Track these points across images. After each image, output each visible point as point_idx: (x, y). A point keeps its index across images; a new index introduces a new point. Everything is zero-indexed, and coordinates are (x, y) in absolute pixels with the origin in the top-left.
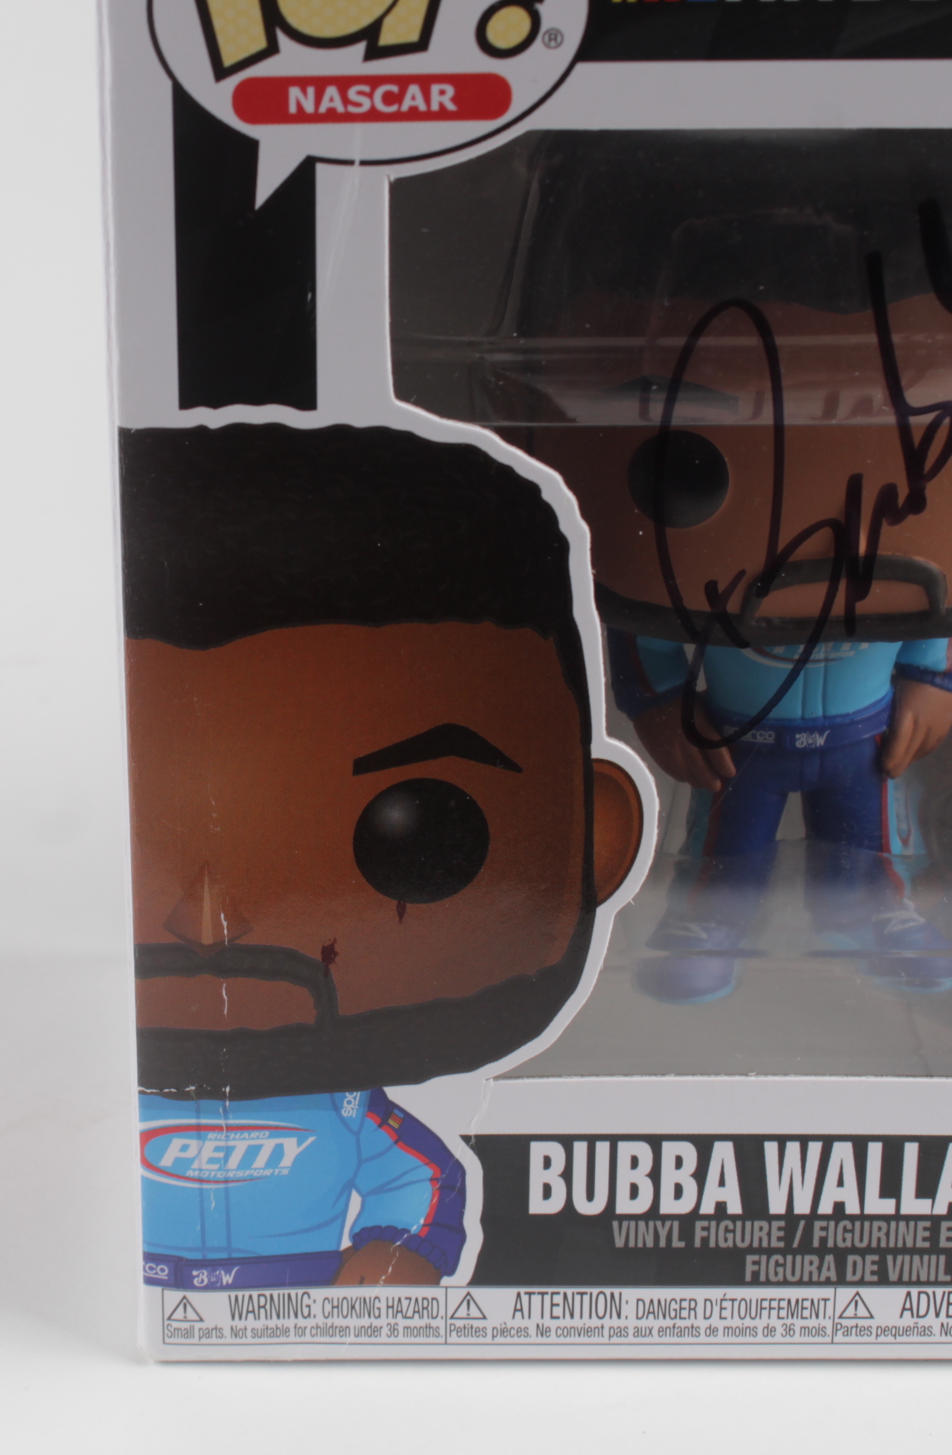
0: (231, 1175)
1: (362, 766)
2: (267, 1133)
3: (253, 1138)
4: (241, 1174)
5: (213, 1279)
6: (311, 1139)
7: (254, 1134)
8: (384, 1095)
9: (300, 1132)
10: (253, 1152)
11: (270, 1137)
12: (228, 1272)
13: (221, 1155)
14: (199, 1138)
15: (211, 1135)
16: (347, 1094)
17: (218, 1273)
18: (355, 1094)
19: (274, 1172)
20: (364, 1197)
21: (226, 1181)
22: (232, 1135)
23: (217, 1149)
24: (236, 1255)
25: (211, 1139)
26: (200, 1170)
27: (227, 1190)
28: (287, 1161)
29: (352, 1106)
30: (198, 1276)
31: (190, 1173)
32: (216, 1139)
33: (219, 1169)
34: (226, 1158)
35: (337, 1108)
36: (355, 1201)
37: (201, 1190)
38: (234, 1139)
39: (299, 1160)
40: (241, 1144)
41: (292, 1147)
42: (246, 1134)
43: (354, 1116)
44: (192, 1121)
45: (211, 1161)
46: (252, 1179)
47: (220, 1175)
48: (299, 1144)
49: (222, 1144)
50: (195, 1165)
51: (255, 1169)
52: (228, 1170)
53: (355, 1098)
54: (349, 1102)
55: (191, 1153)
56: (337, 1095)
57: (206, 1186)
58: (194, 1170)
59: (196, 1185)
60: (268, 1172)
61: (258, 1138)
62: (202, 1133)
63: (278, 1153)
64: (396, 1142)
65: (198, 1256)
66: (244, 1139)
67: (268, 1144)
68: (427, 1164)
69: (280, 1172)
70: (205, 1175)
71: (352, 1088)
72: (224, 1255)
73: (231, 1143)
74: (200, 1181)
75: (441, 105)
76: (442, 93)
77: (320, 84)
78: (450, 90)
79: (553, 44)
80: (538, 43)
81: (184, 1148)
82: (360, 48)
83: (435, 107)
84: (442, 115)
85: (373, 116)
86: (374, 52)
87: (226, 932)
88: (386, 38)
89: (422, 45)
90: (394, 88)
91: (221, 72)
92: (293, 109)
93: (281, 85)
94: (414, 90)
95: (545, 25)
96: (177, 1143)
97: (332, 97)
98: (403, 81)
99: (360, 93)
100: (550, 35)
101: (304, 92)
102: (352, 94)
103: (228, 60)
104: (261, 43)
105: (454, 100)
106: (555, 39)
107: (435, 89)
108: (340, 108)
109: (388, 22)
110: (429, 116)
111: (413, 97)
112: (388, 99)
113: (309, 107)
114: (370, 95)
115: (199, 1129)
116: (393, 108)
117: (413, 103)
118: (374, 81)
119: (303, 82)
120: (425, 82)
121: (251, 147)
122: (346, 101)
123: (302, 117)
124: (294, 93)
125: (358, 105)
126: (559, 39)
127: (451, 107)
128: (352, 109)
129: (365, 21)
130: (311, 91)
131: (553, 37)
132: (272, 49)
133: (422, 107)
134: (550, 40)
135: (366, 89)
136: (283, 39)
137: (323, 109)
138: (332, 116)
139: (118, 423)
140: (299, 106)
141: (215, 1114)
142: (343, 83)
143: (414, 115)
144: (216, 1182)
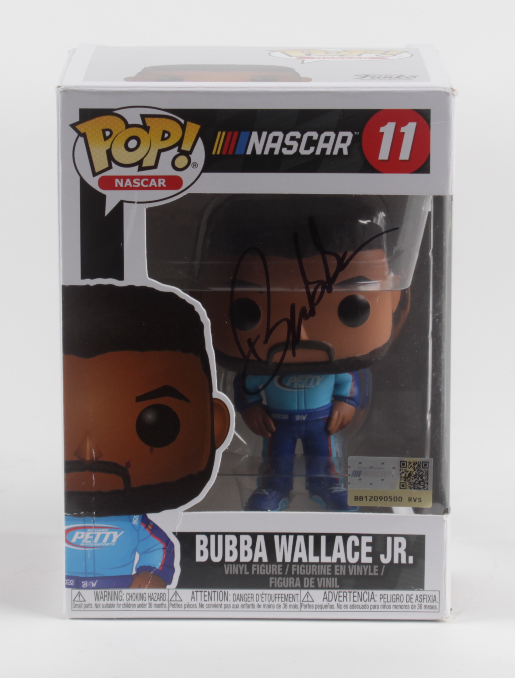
0: (95, 545)
1: (139, 399)
2: (107, 529)
3: (103, 531)
4: (99, 545)
5: (89, 585)
6: (122, 532)
7: (103, 530)
8: (146, 517)
9: (118, 529)
10: (103, 536)
11: (109, 531)
12: (94, 582)
13: (92, 537)
14: (85, 531)
15: (89, 530)
16: (134, 516)
17: (90, 582)
18: (137, 516)
19: (110, 544)
20: (140, 555)
21: (94, 547)
22: (96, 530)
23: (91, 535)
24: (97, 576)
25: (88, 532)
26: (85, 543)
27: (94, 551)
28: (114, 540)
29: (136, 520)
30: (84, 584)
31: (82, 544)
32: (90, 531)
33: (91, 543)
34: (94, 538)
35: (131, 521)
36: (137, 556)
37: (85, 551)
38: (96, 531)
39: (118, 540)
40: (99, 533)
41: (116, 535)
42: (100, 530)
43: (137, 524)
44: (82, 525)
45: (89, 539)
46: (102, 547)
47: (92, 545)
48: (118, 534)
49: (92, 533)
50: (83, 541)
51: (103, 543)
52: (94, 543)
53: (137, 517)
54: (135, 519)
55: (82, 537)
56: (131, 516)
57: (87, 549)
58: (83, 543)
59: (83, 549)
60: (108, 544)
61: (104, 531)
62: (86, 529)
63: (111, 537)
64: (151, 534)
65: (84, 576)
66: (100, 531)
67: (108, 534)
68: (161, 543)
69: (112, 544)
70: (86, 545)
71: (136, 514)
72: (92, 576)
73: (95, 533)
74: (85, 547)
75: (161, 185)
76: (162, 181)
77: (125, 178)
78: (164, 181)
79: (195, 167)
80: (190, 167)
81: (80, 535)
82: (137, 167)
83: (159, 186)
84: (162, 188)
85: (141, 188)
86: (141, 169)
87: (94, 456)
88: (145, 164)
89: (155, 167)
90: (147, 180)
91: (95, 174)
92: (116, 186)
93: (113, 178)
94: (153, 180)
95: (192, 161)
96: (77, 533)
97: (128, 182)
98: (150, 178)
99: (137, 181)
100: (194, 164)
101: (120, 181)
102: (134, 181)
103: (97, 170)
104: (107, 166)
105: (165, 183)
106: (195, 166)
107: (160, 180)
108: (131, 186)
109: (145, 159)
110: (158, 188)
111: (153, 182)
112: (145, 183)
113: (121, 185)
114: (140, 182)
115: (85, 528)
116: (147, 186)
117: (153, 184)
118: (141, 178)
119: (119, 177)
120: (157, 178)
121: (104, 197)
122: (133, 183)
123: (119, 188)
124: (117, 181)
125: (136, 185)
126: (197, 165)
127: (164, 186)
128: (134, 186)
129: (138, 159)
130: (122, 180)
131: (195, 165)
132: (110, 167)
133: (156, 186)
134: (194, 166)
135: (139, 180)
136: (113, 165)
137: (125, 186)
138: (128, 188)
139: (62, 284)
140: (118, 184)
141: (90, 522)
142: (132, 178)
143: (153, 188)
144: (90, 547)
